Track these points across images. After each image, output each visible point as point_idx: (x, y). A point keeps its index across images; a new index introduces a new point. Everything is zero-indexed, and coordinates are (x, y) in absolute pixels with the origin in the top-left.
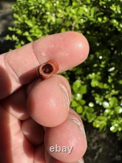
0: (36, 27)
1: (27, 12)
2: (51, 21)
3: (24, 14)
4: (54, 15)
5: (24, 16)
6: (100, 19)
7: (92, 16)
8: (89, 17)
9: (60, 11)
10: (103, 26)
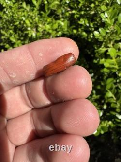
0: (19, 42)
1: (13, 27)
2: (32, 36)
3: (11, 29)
4: (35, 30)
5: (11, 31)
6: (75, 31)
7: (66, 29)
8: (64, 30)
9: (40, 25)
10: (79, 37)
